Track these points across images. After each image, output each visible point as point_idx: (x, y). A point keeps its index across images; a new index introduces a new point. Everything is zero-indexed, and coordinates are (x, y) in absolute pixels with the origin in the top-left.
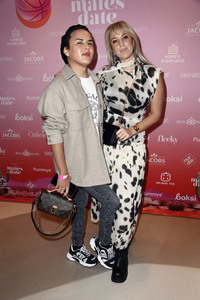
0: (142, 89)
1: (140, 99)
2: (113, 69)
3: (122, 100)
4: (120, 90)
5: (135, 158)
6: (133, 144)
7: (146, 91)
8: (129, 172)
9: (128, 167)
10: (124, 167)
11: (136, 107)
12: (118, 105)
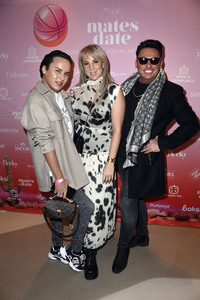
0: (103, 104)
1: (100, 112)
2: (84, 85)
3: (85, 113)
4: (84, 103)
5: (100, 166)
6: (99, 153)
7: (106, 105)
8: (94, 179)
9: (94, 175)
10: (90, 174)
11: (98, 119)
12: (84, 117)
